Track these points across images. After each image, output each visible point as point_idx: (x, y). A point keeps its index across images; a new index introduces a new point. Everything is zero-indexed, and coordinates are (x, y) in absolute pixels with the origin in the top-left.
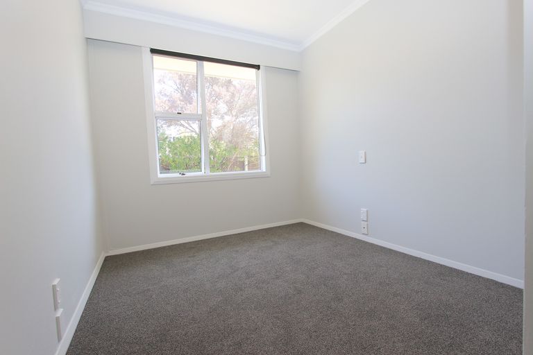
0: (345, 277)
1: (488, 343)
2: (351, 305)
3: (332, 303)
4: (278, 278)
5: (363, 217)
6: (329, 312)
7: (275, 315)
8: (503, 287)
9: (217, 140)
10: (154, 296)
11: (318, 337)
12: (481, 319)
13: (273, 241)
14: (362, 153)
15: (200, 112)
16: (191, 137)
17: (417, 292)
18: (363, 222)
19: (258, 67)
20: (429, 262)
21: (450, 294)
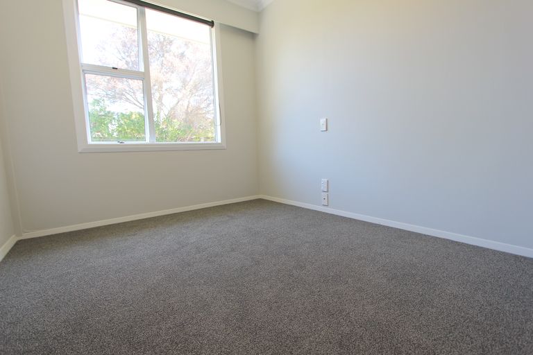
0: (307, 245)
1: (456, 297)
2: (314, 271)
3: (294, 271)
4: (233, 250)
5: (324, 187)
6: (291, 280)
7: (228, 288)
8: (458, 245)
9: (169, 119)
10: (74, 280)
11: (279, 307)
12: (445, 275)
13: (228, 216)
14: (323, 121)
15: (142, 69)
16: (139, 114)
17: (381, 255)
18: (323, 194)
19: (211, 24)
20: (388, 228)
21: (412, 254)
